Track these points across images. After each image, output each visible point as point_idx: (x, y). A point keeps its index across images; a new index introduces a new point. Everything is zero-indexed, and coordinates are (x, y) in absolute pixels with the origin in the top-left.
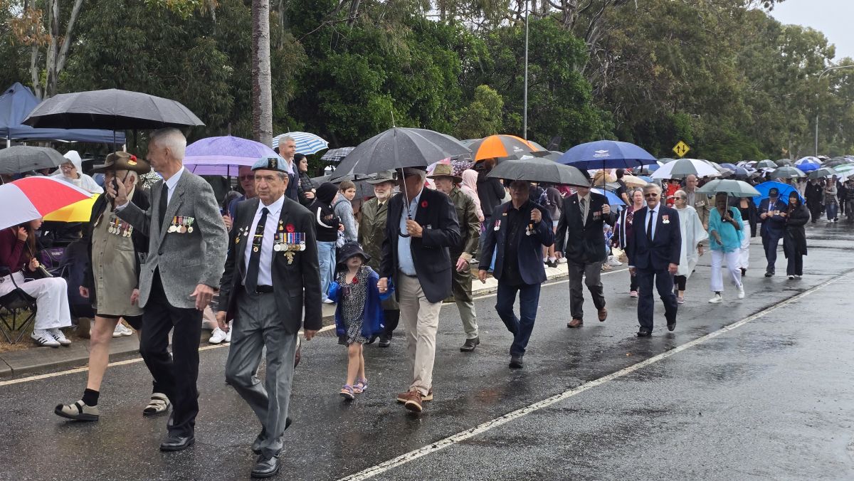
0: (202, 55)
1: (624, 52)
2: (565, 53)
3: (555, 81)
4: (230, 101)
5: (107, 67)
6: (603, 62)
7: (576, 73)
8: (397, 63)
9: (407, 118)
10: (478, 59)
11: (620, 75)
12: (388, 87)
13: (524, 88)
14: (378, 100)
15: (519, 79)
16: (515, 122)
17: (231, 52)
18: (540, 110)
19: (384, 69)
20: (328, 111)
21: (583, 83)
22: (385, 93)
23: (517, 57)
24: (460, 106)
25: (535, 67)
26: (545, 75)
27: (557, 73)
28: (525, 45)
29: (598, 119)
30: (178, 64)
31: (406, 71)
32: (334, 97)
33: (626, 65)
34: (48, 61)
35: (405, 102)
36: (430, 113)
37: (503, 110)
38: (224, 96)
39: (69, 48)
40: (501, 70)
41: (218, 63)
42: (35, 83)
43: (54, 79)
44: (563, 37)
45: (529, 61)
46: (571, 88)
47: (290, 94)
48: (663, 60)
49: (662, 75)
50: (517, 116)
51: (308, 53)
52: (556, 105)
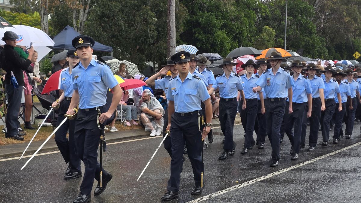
0: (144, 13)
1: (331, 11)
2: (304, 12)
3: (299, 24)
4: (156, 33)
5: (105, 19)
6: (321, 16)
7: (309, 21)
8: (228, 16)
9: (232, 40)
10: (264, 14)
11: (329, 22)
12: (224, 27)
13: (285, 27)
14: (219, 32)
15: (283, 24)
16: (280, 42)
17: (156, 13)
18: (292, 37)
19: (222, 19)
20: (197, 37)
21: (313, 25)
22: (223, 29)
23: (282, 13)
24: (256, 35)
25: (290, 18)
26: (294, 22)
27: (300, 21)
28: (286, 8)
29: (319, 41)
30: (134, 18)
31: (232, 20)
32: (200, 31)
33: (332, 17)
34: (80, 16)
35: (231, 34)
36: (242, 38)
37: (275, 37)
38: (153, 31)
39: (89, 11)
40: (275, 19)
41: (151, 17)
42: (75, 26)
43: (82, 24)
44: (303, 5)
45: (288, 15)
46: (306, 27)
47: (181, 30)
48: (349, 15)
49: (349, 21)
50: (281, 40)
51: (189, 12)
52: (299, 35)
